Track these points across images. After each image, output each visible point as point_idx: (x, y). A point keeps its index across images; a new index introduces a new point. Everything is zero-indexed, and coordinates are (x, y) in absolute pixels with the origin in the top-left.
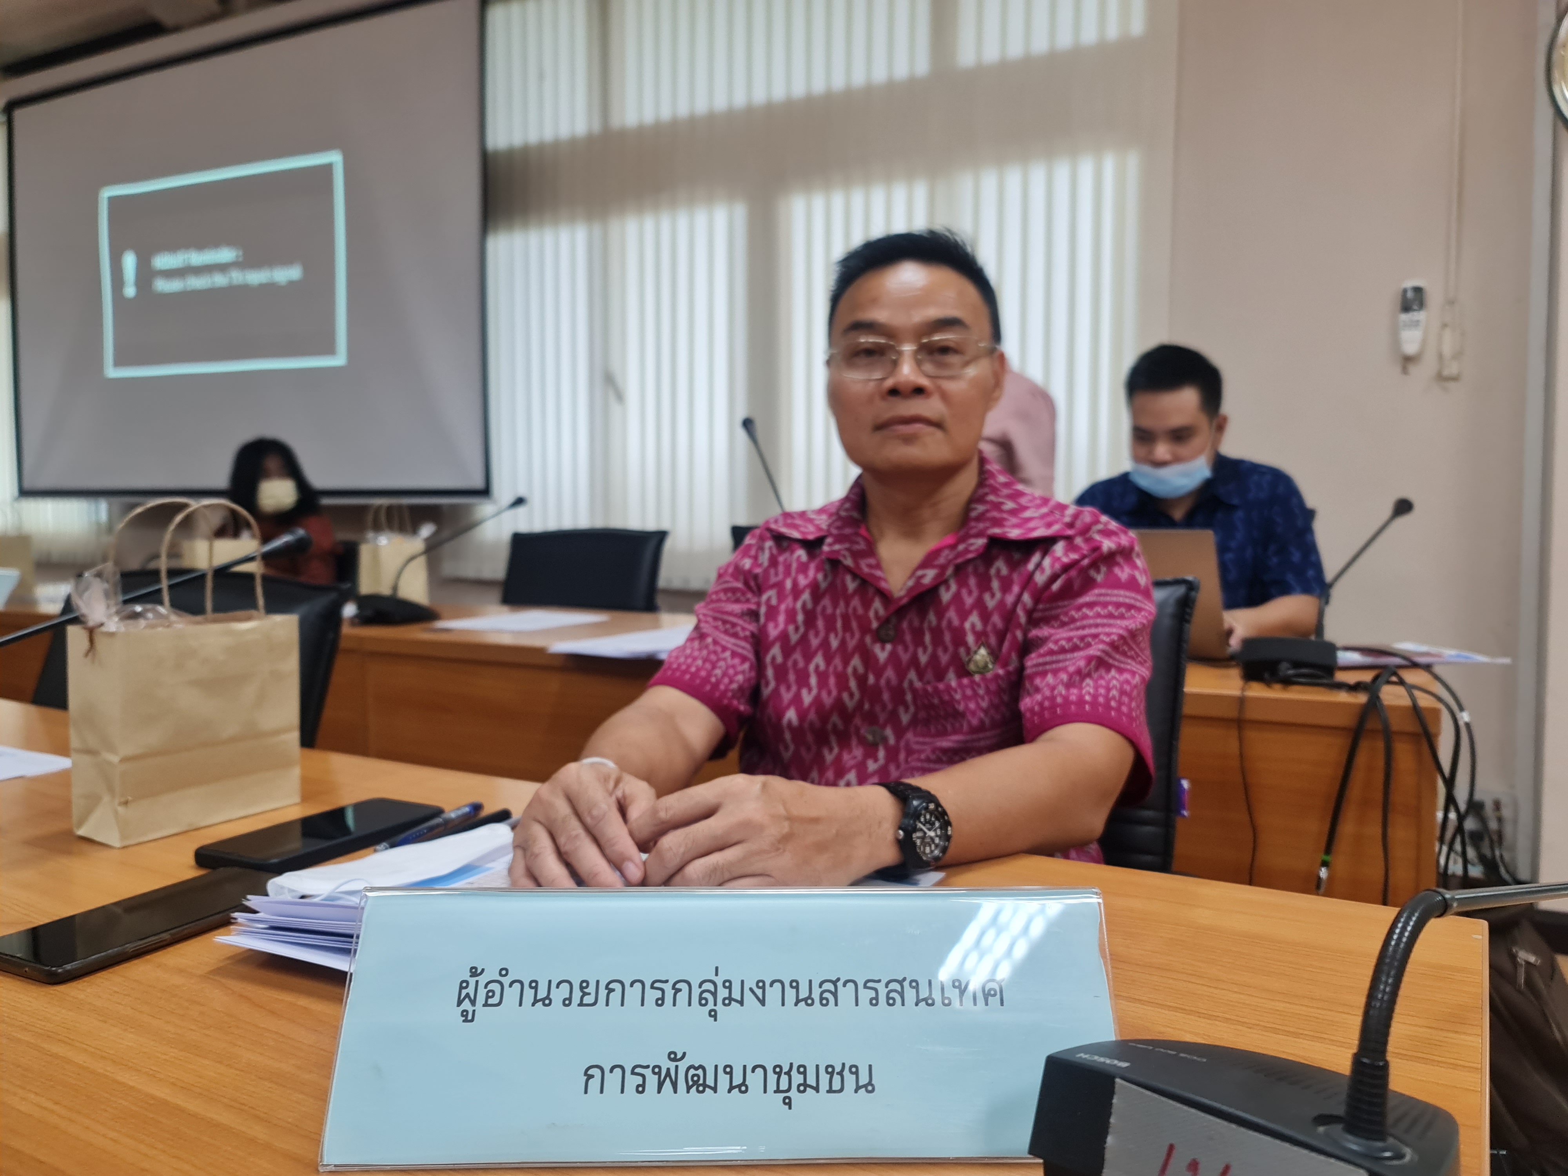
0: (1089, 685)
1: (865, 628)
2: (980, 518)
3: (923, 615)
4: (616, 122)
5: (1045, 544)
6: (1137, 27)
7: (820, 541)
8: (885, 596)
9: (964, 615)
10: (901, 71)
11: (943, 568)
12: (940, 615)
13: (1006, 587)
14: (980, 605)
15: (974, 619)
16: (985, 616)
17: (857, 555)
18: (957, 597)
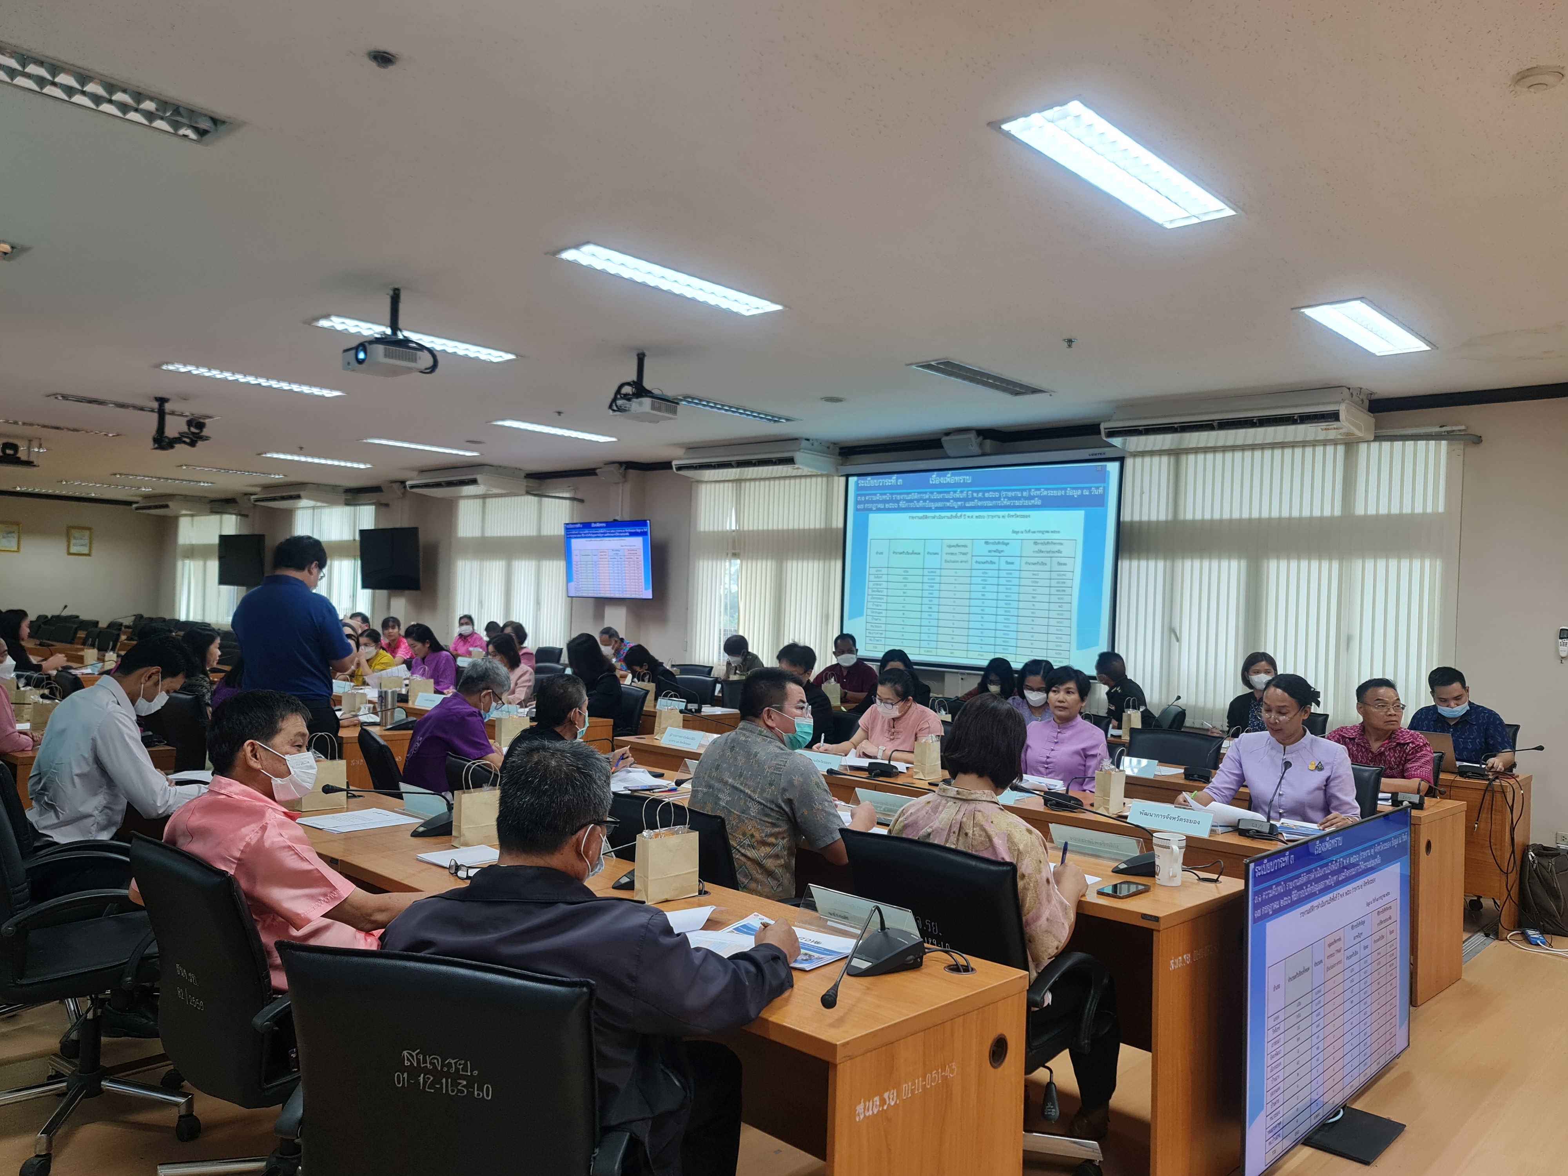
0: (1419, 771)
1: (1367, 759)
2: (1394, 738)
3: (1381, 757)
4: (1181, 517)
5: (1408, 744)
6: (1441, 509)
7: (1354, 739)
8: (1372, 752)
9: (1391, 758)
10: (1327, 513)
11: (1386, 748)
12: (1386, 757)
13: (1400, 752)
14: (1394, 755)
15: (1393, 759)
16: (1396, 758)
17: (1364, 743)
18: (1389, 754)
